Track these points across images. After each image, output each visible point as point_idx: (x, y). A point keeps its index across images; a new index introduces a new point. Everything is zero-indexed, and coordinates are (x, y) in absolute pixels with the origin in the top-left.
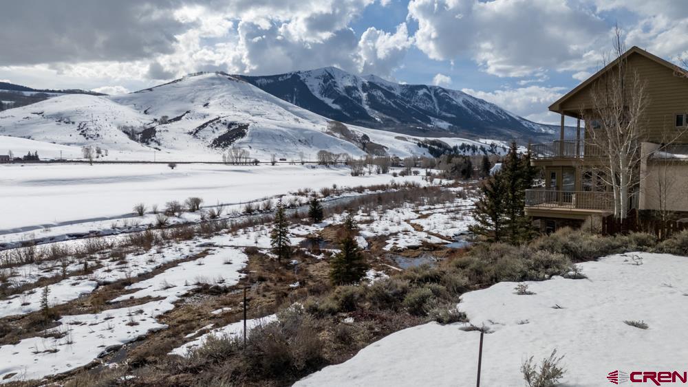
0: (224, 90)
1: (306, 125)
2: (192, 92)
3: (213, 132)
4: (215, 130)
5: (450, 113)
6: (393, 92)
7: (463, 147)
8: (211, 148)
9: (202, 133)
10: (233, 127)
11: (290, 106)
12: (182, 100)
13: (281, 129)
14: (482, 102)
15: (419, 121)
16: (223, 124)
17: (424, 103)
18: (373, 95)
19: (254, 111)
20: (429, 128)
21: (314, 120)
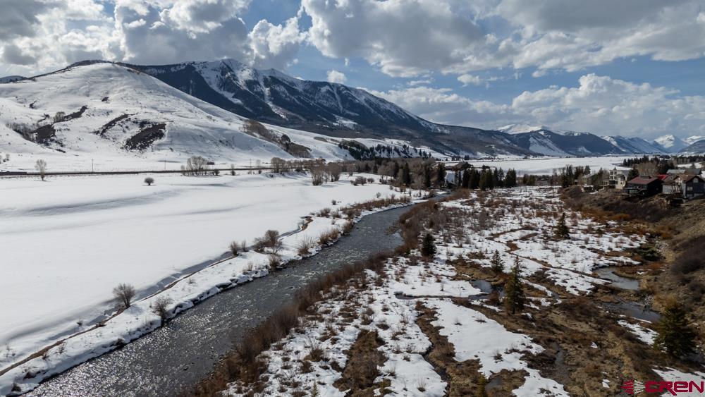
0: (124, 82)
1: (220, 123)
2: (86, 85)
3: (124, 131)
4: (126, 130)
5: (352, 111)
6: (294, 87)
7: (379, 148)
8: (125, 150)
9: (110, 133)
10: (146, 127)
11: (199, 102)
12: (75, 93)
13: (200, 128)
14: (383, 101)
15: (325, 119)
16: (134, 122)
17: (327, 100)
18: (276, 90)
19: (161, 107)
20: (334, 126)
21: (227, 118)
